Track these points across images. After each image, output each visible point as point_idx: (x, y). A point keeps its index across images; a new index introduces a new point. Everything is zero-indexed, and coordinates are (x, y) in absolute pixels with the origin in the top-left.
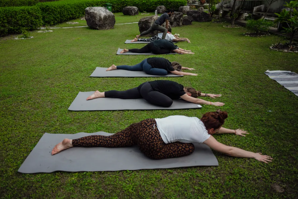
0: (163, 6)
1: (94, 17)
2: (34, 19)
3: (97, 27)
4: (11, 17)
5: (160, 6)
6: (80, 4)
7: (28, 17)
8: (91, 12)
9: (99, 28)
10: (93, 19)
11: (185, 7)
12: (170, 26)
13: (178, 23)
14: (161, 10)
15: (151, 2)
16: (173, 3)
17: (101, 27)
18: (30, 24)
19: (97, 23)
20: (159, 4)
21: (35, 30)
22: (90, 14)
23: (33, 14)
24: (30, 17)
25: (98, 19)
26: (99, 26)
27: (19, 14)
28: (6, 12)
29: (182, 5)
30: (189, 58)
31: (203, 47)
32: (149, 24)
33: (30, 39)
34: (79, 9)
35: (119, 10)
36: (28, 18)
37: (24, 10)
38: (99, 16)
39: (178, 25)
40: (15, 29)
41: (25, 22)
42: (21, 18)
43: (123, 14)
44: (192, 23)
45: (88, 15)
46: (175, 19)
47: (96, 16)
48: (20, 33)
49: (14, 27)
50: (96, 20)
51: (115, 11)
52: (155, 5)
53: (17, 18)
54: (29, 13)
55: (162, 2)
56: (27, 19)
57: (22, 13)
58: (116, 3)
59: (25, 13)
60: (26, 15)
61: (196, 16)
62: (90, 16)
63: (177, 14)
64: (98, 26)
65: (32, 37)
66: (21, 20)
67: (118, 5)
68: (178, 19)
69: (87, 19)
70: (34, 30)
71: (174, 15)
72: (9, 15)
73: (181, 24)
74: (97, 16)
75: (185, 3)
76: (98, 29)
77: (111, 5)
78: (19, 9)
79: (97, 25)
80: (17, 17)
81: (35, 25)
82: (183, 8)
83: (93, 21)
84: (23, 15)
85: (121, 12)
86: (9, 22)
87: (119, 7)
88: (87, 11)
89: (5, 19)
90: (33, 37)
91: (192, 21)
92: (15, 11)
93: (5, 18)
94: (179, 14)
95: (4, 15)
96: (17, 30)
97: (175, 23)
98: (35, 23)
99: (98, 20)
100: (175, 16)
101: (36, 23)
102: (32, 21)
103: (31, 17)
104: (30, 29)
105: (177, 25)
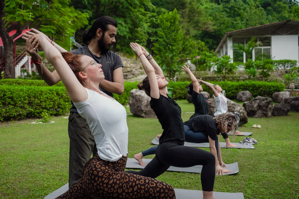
0: (248, 92)
1: (140, 100)
2: (63, 102)
3: (142, 114)
4: (34, 97)
5: (242, 92)
6: (128, 87)
7: (56, 98)
8: (136, 95)
9: (145, 116)
10: (139, 104)
11: (282, 92)
12: (244, 113)
13: (265, 112)
14: (244, 96)
15: (230, 86)
16: (263, 88)
17: (148, 114)
18: (56, 107)
19: (143, 108)
20: (242, 89)
21: (62, 115)
22: (135, 97)
23: (63, 95)
24: (57, 99)
25: (145, 104)
26: (146, 113)
27: (45, 95)
28: (29, 92)
29: (277, 90)
30: (261, 154)
31: (292, 142)
32: (212, 108)
33: (50, 124)
34: (126, 94)
35: (183, 96)
36: (55, 100)
37: (53, 91)
38: (146, 99)
39: (265, 115)
40: (37, 112)
41: (50, 104)
42: (46, 99)
43: (187, 102)
44: (288, 114)
45: (133, 99)
46: (259, 107)
47: (142, 100)
48: (40, 117)
49: (36, 109)
50: (142, 105)
51: (177, 98)
52: (235, 90)
53: (41, 99)
54: (58, 94)
55: (247, 86)
56: (53, 101)
57: (49, 94)
58: (179, 88)
59: (52, 94)
60: (53, 96)
61: (296, 104)
62: (136, 99)
63: (263, 100)
64: (144, 113)
65: (52, 122)
66: (45, 101)
67: (182, 89)
68: (264, 106)
69: (131, 104)
70: (60, 115)
71: (258, 101)
72: (32, 95)
73: (270, 114)
74: (144, 99)
75: (282, 88)
76: (143, 117)
77: (171, 90)
78: (47, 88)
79: (142, 111)
80: (42, 97)
81: (62, 109)
82: (279, 94)
83: (138, 106)
84: (50, 96)
85: (185, 99)
86: (30, 104)
87: (184, 92)
88: (132, 93)
89: (27, 99)
90: (54, 122)
91: (288, 111)
92: (41, 91)
93: (26, 97)
94: (266, 99)
95: (26, 95)
96: (38, 113)
97: (260, 112)
98: (63, 106)
99: (144, 106)
100: (260, 102)
101: (65, 107)
102: (59, 104)
103: (60, 99)
104: (55, 113)
105: (263, 115)
